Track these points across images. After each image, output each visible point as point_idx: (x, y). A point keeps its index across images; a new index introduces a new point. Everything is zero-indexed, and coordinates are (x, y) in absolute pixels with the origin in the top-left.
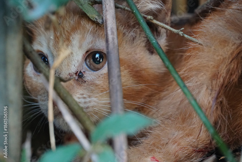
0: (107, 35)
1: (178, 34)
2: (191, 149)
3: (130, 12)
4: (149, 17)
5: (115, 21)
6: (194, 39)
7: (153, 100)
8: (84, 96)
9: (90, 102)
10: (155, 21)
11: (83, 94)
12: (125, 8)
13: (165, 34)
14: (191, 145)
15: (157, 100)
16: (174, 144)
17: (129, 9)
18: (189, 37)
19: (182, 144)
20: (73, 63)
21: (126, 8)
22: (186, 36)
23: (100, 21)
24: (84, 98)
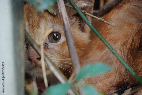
1: (101, 21)
2: (110, 85)
6: (110, 23)
10: (87, 13)
14: (110, 83)
16: (100, 83)
17: (72, 7)
18: (107, 22)
19: (105, 82)
21: (70, 6)
22: (105, 21)
23: (55, 14)
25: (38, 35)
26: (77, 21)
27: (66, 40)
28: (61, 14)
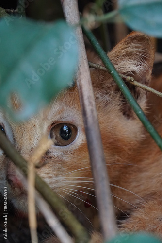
0: (83, 106)
3: (105, 71)
4: (129, 78)
5: (91, 87)
7: (130, 172)
8: (50, 175)
9: (57, 181)
10: (136, 83)
11: (47, 173)
12: (99, 68)
13: (145, 96)
15: (135, 172)
17: (105, 69)
20: (36, 136)
21: (101, 67)
24: (50, 177)
25: (29, 130)
26: (117, 98)
27: (85, 140)
28: (81, 88)
